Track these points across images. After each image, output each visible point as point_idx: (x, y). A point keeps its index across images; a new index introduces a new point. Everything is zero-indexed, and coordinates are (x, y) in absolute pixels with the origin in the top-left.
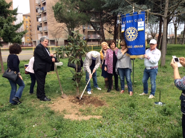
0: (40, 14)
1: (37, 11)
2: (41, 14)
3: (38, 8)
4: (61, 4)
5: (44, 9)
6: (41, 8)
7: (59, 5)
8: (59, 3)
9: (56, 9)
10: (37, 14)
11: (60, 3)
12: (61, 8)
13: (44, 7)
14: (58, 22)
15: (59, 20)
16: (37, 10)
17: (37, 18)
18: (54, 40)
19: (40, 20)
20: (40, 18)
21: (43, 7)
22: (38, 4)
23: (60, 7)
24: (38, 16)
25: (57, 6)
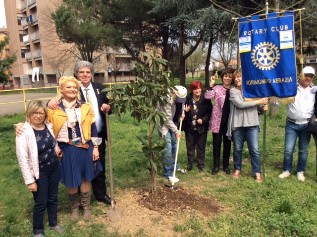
0: (25, 28)
1: (19, 23)
2: (27, 27)
3: (21, 18)
4: (69, 9)
5: (33, 19)
6: (28, 17)
7: (65, 11)
8: (64, 7)
9: (59, 18)
10: (21, 28)
11: (66, 7)
12: (68, 16)
13: (33, 16)
14: (63, 42)
15: (64, 38)
16: (20, 20)
17: (21, 36)
18: (55, 75)
19: (26, 39)
20: (25, 35)
21: (31, 16)
22: (22, 11)
23: (68, 14)
24: (22, 33)
25: (60, 13)
